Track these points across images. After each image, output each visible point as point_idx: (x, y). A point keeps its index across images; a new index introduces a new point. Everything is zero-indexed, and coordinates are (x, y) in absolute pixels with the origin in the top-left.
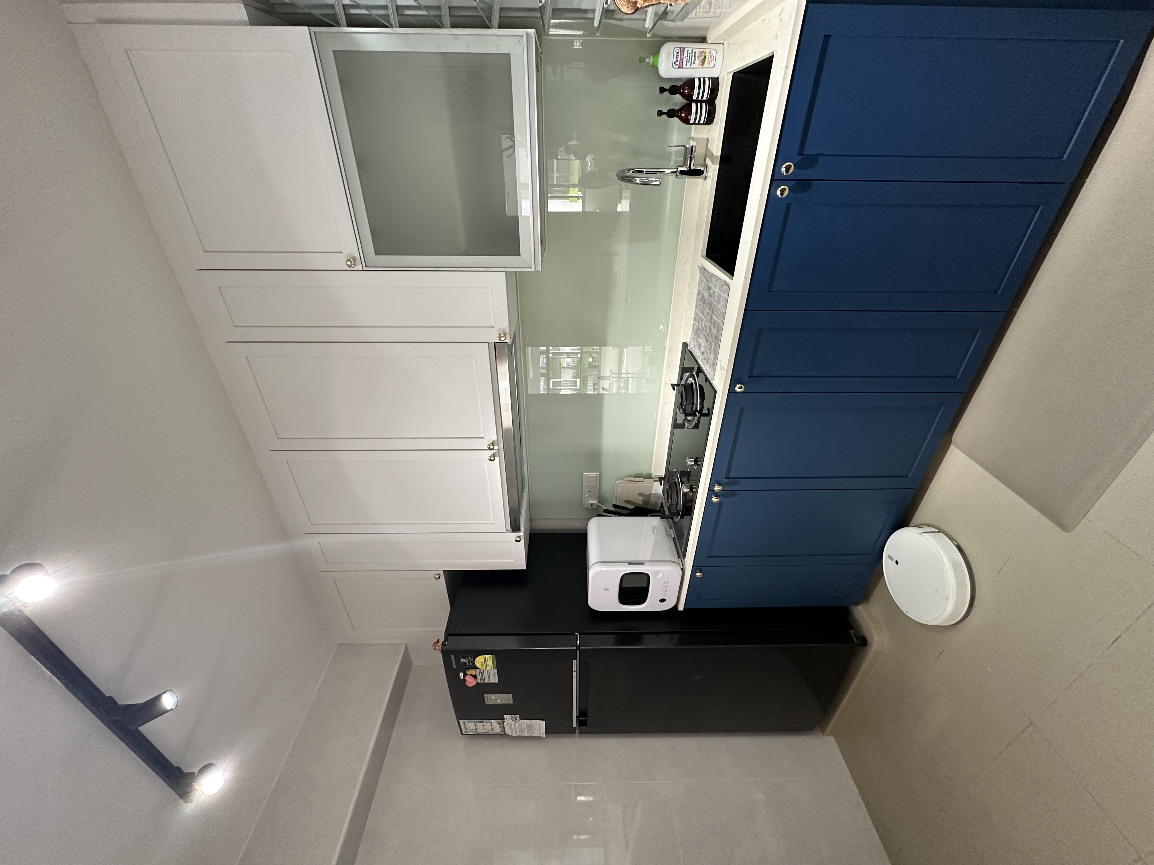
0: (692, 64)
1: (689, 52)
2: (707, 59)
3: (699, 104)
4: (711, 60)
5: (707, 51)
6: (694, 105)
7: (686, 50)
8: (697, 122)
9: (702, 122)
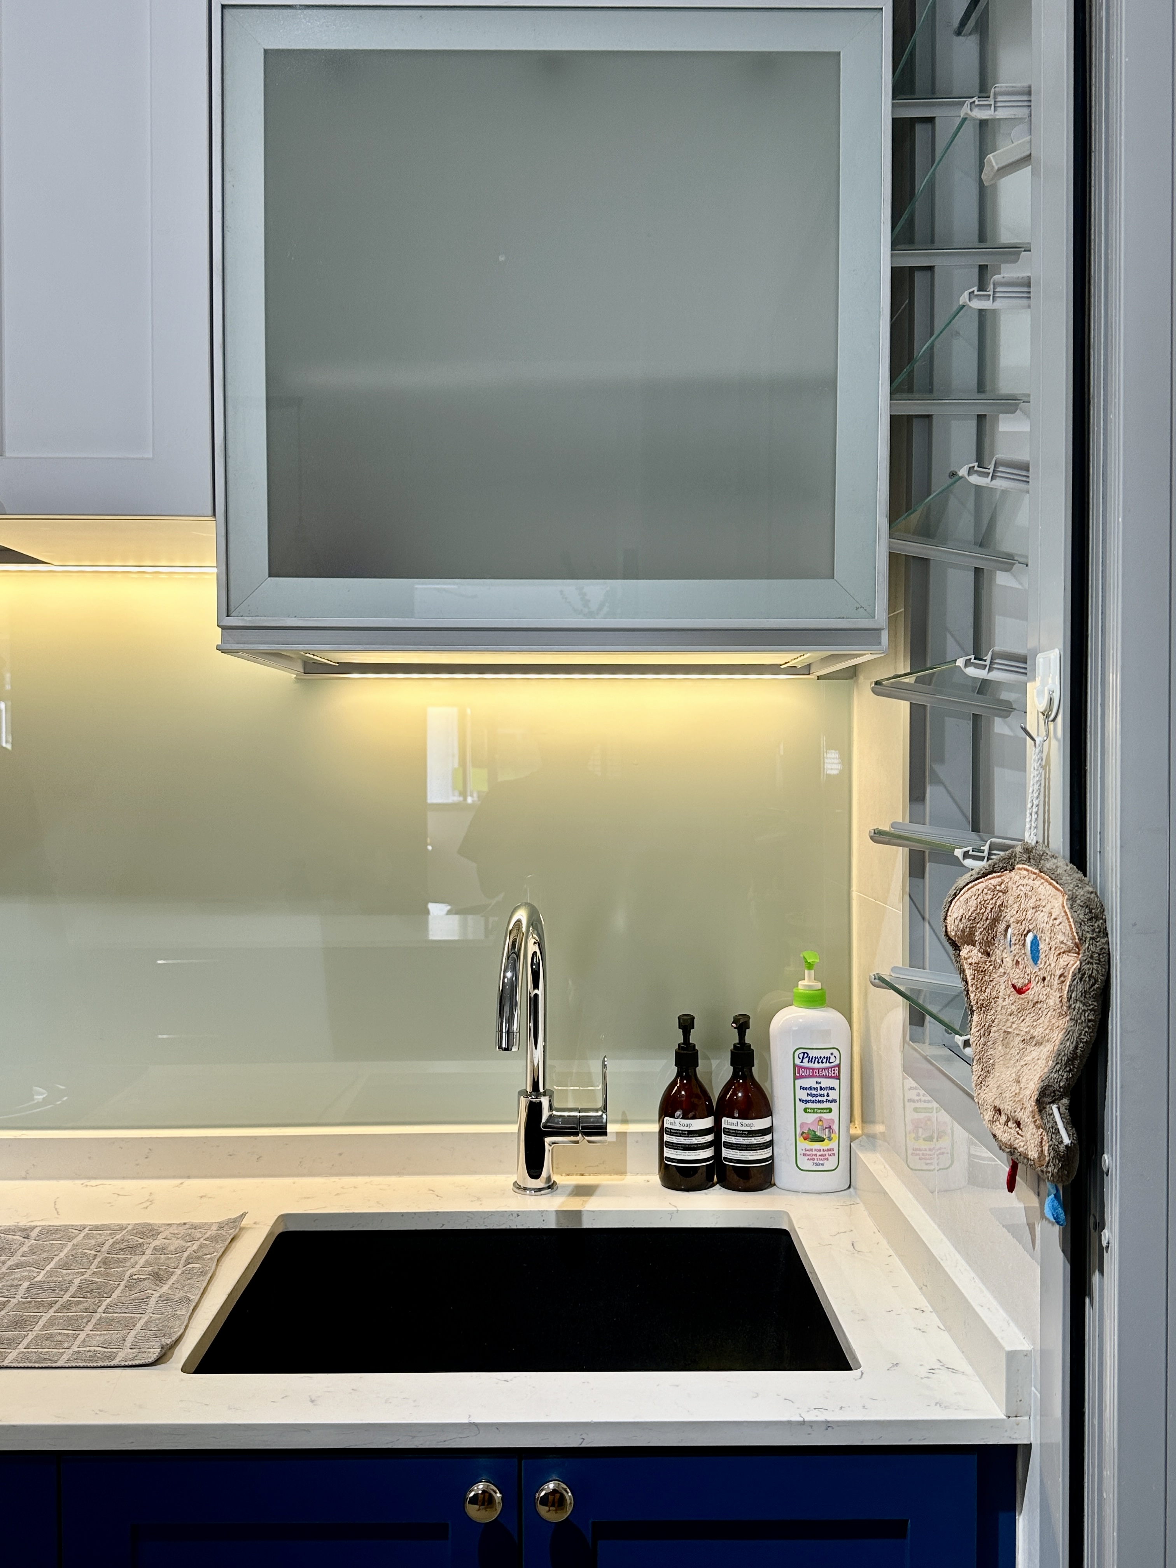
0: (803, 1106)
1: (830, 1092)
2: (817, 1145)
3: (709, 1138)
4: (813, 1159)
5: (833, 1145)
6: (707, 1123)
7: (834, 1083)
8: (666, 1138)
9: (668, 1153)
